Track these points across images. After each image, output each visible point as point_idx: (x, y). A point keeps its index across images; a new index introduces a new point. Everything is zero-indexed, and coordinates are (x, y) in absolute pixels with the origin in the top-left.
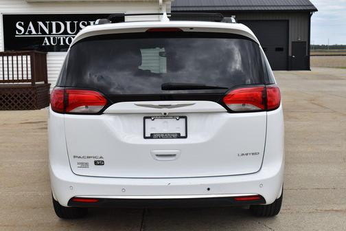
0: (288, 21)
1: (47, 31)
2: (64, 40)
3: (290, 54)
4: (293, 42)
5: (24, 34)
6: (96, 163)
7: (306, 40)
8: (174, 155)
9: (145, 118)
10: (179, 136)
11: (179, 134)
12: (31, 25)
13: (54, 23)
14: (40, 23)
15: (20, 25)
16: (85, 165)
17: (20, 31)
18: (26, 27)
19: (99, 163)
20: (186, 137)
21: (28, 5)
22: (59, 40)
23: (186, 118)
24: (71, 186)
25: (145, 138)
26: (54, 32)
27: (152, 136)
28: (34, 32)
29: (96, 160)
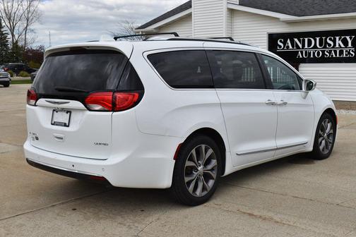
1: (300, 46)
2: (314, 53)
5: (283, 49)
8: (62, 138)
9: (54, 110)
10: (65, 125)
11: (65, 124)
12: (289, 41)
13: (306, 39)
14: (296, 40)
15: (281, 41)
17: (280, 47)
18: (285, 43)
20: (68, 126)
21: (287, 25)
22: (310, 54)
23: (70, 112)
25: (51, 124)
26: (306, 47)
27: (54, 124)
28: (291, 47)
29: (36, 136)
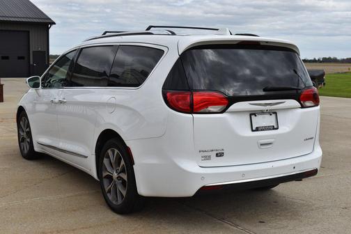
0: (29, 32)
3: (31, 63)
4: (33, 52)
6: (217, 155)
7: (46, 50)
8: (270, 144)
9: (251, 115)
10: (274, 129)
11: (273, 126)
16: (208, 158)
19: (219, 155)
20: (277, 128)
23: (275, 113)
24: (203, 177)
25: (253, 131)
27: (257, 129)
29: (217, 152)
